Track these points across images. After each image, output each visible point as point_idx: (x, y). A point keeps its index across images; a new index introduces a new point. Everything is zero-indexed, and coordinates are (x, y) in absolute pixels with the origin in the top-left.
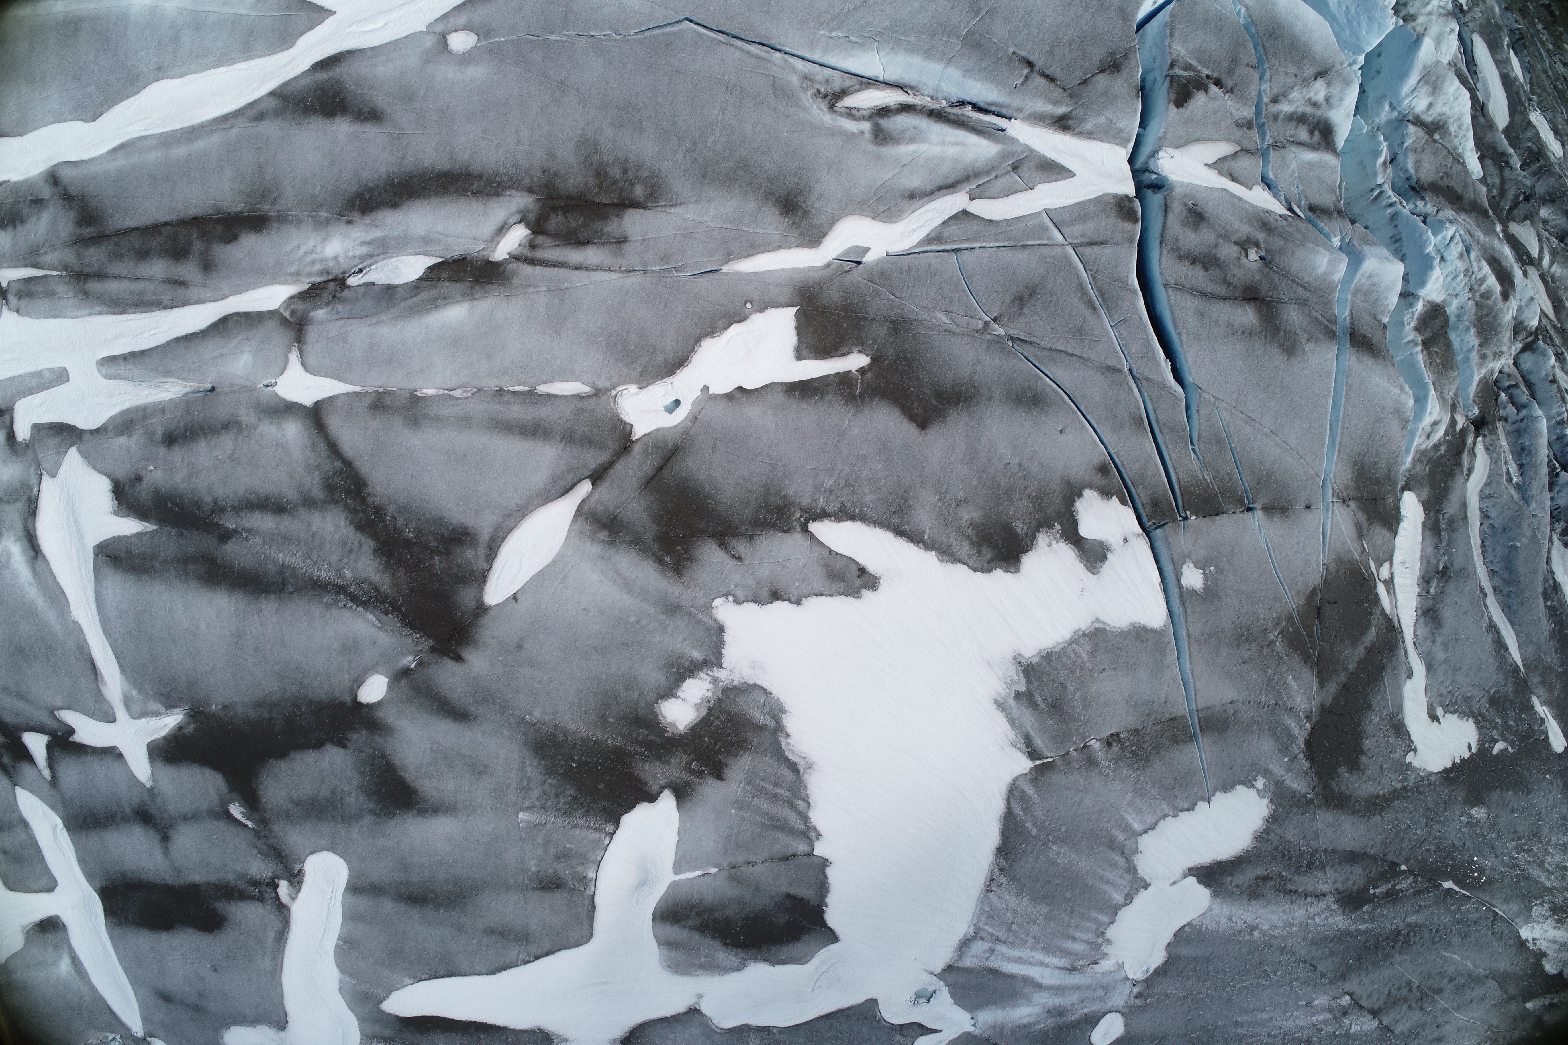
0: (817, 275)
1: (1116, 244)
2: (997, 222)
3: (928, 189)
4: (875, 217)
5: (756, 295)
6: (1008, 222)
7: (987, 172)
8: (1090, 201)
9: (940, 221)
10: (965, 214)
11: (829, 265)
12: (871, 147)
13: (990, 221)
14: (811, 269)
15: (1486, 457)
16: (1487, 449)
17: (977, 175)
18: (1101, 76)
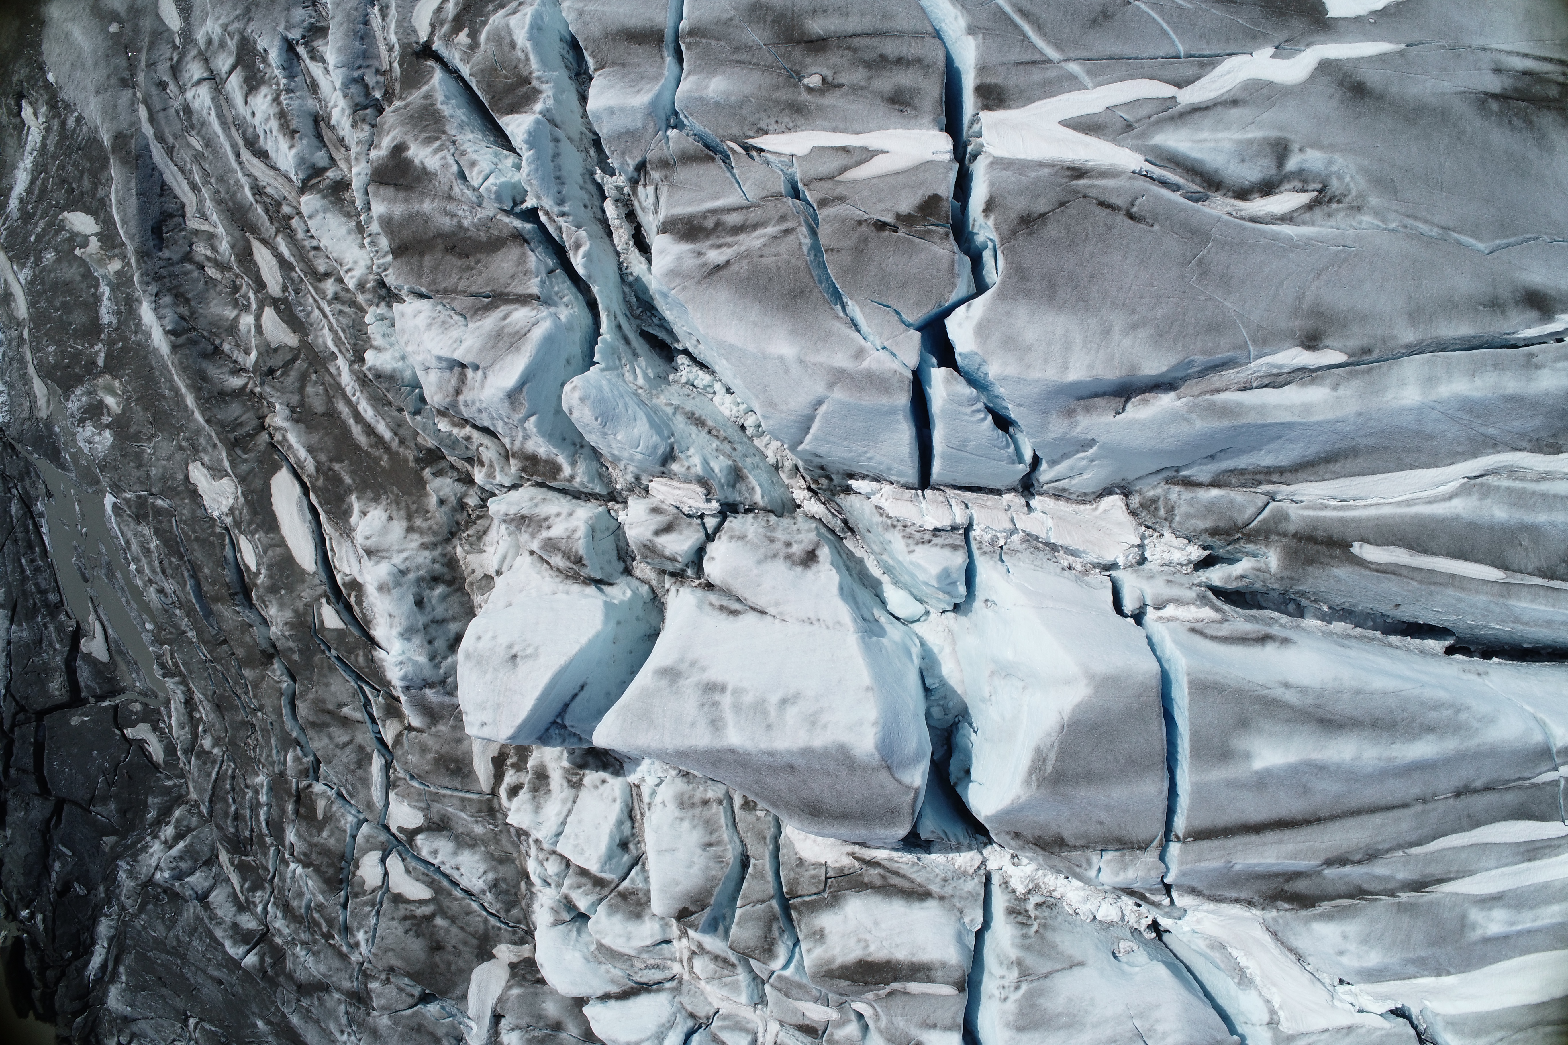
0: (1317, 37)
1: (1003, 64)
2: (1143, 77)
3: (1219, 109)
4: (1270, 83)
5: (1368, 26)
6: (1131, 77)
7: (1159, 122)
8: (1040, 99)
9: (1203, 80)
10: (1179, 85)
11: (1308, 45)
12: (1292, 137)
13: (1151, 78)
14: (1324, 42)
15: (416, 24)
16: (415, 31)
17: (1172, 118)
18: (1043, 210)
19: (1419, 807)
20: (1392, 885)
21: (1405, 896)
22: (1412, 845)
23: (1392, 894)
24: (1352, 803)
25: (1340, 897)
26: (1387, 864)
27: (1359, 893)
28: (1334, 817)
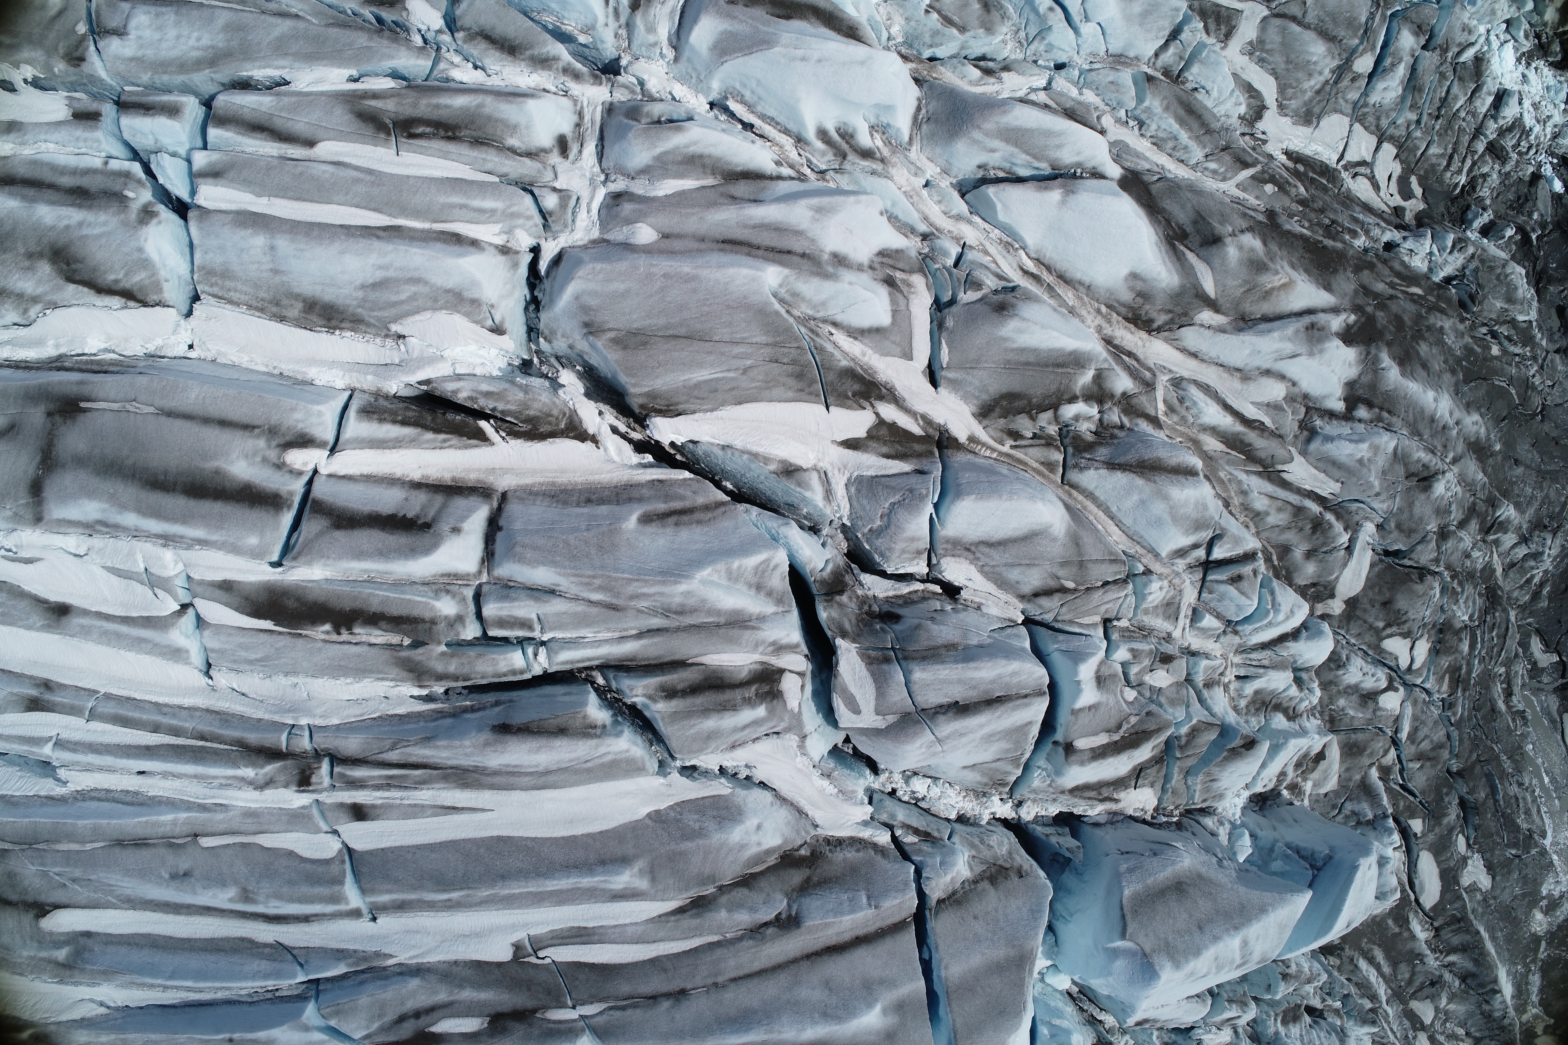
19: (720, 980)
20: (724, 899)
21: (710, 890)
22: (718, 944)
23: (721, 888)
24: (783, 978)
25: (762, 873)
26: (739, 924)
27: (747, 881)
28: (795, 961)
